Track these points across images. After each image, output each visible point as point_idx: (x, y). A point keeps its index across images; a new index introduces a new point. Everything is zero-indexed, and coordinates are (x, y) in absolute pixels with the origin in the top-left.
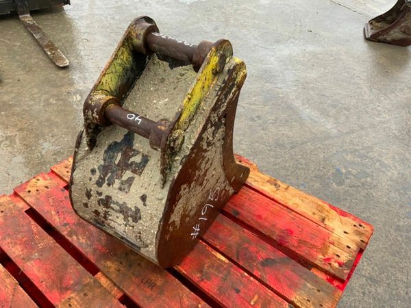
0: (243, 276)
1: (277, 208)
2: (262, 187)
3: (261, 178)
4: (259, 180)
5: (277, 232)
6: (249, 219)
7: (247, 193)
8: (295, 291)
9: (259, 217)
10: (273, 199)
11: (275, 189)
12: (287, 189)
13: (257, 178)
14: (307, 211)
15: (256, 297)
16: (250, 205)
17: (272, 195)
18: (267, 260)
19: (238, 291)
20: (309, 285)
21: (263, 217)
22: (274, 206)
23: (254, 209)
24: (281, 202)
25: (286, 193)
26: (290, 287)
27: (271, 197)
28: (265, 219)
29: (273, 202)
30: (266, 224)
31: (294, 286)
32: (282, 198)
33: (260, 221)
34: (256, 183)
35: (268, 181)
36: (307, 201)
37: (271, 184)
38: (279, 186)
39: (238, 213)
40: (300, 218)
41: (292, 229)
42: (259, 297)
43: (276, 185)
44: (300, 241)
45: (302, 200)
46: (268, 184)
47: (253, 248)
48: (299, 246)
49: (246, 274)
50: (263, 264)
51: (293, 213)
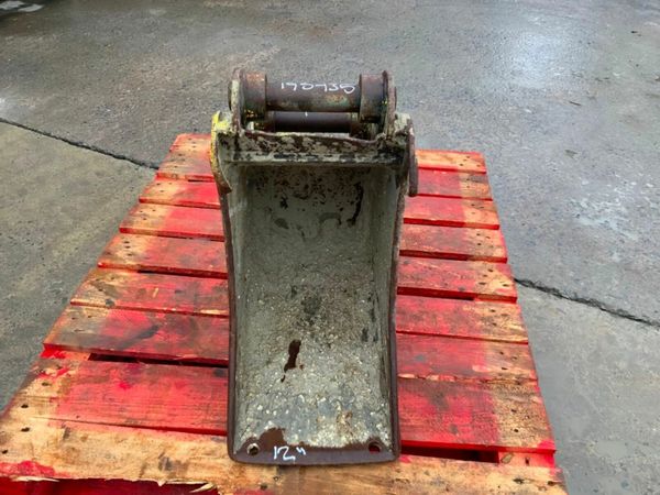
0: (178, 306)
1: (153, 415)
2: (194, 444)
3: (203, 466)
4: (206, 460)
5: (144, 375)
6: (196, 374)
7: (217, 418)
8: (108, 319)
9: (180, 386)
10: (166, 429)
11: (166, 455)
12: (144, 468)
13: (211, 461)
14: (99, 437)
15: (154, 295)
16: (203, 398)
17: (170, 438)
18: (151, 335)
19: (177, 292)
20: (90, 332)
21: (173, 388)
22: (160, 416)
23: (192, 394)
24: (149, 431)
25: (143, 456)
26: (115, 320)
27: (170, 433)
28: (169, 387)
29: (164, 424)
30: (165, 380)
31: (112, 323)
32: (150, 439)
33: (178, 380)
34: (208, 449)
35: (185, 466)
36: (99, 461)
37: (178, 462)
38: (160, 468)
39: (217, 375)
40: (110, 416)
41: (122, 391)
42: (151, 296)
43: (169, 465)
44: (106, 379)
45: (108, 456)
46: (183, 462)
47: (175, 338)
48: (108, 371)
49: (174, 310)
50: (155, 328)
51: (123, 421)
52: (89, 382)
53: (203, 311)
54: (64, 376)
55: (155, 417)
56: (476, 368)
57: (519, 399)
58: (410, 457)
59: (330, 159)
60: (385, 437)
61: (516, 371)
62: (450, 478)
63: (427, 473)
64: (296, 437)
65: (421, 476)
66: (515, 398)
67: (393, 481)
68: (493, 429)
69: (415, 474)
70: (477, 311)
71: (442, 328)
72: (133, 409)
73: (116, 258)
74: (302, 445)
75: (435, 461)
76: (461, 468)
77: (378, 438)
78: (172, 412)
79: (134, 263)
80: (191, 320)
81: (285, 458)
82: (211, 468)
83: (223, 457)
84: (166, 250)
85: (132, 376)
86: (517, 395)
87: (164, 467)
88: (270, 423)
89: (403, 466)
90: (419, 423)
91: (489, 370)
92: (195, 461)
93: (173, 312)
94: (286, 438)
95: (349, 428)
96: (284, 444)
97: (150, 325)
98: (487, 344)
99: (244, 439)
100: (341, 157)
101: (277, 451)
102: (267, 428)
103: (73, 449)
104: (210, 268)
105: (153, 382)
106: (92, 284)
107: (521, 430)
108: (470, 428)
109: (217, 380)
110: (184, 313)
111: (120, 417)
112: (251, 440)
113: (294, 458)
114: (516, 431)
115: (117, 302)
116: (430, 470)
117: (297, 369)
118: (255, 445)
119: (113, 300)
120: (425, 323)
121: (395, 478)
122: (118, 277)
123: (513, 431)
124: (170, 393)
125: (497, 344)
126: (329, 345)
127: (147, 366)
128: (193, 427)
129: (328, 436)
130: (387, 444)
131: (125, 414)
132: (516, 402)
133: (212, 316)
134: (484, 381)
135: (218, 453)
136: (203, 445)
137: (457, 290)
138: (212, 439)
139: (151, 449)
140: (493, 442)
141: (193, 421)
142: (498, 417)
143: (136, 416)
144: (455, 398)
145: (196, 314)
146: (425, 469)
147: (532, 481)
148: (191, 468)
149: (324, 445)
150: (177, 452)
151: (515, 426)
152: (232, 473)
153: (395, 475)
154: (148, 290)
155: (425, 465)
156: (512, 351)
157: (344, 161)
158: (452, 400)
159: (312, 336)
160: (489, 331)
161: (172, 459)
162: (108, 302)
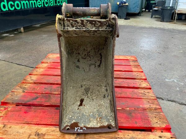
1: (35, 120)
2: (47, 128)
3: (50, 135)
5: (33, 110)
6: (49, 109)
7: (56, 121)
8: (22, 95)
9: (44, 112)
11: (38, 132)
12: (30, 135)
13: (53, 133)
14: (15, 127)
15: (38, 89)
16: (51, 115)
17: (40, 127)
18: (36, 99)
19: (45, 88)
20: (17, 99)
21: (42, 113)
22: (37, 121)
23: (48, 115)
24: (33, 125)
25: (30, 132)
27: (39, 125)
28: (40, 113)
29: (38, 123)
30: (40, 111)
31: (24, 96)
32: (33, 127)
33: (43, 111)
35: (44, 135)
36: (14, 134)
37: (42, 134)
38: (35, 135)
40: (20, 121)
41: (25, 114)
42: (37, 90)
43: (38, 135)
44: (20, 111)
45: (18, 132)
46: (43, 134)
47: (43, 100)
48: (21, 109)
49: (44, 93)
50: (38, 97)
51: (24, 122)
52: (14, 112)
53: (53, 93)
54: (6, 110)
55: (35, 121)
56: (141, 106)
57: (156, 114)
58: (122, 131)
59: (92, 29)
60: (113, 124)
61: (154, 106)
62: (136, 137)
63: (128, 135)
64: (83, 124)
65: (126, 136)
66: (155, 114)
67: (117, 138)
68: (149, 122)
69: (124, 136)
70: (139, 91)
71: (129, 96)
72: (28, 119)
73: (27, 81)
74: (85, 127)
75: (131, 132)
76: (140, 134)
77: (111, 124)
78: (41, 119)
79: (32, 82)
80: (49, 95)
81: (79, 131)
82: (53, 135)
83: (58, 132)
84: (43, 79)
85: (29, 110)
86: (156, 113)
87: (37, 135)
88: (74, 121)
89: (120, 133)
90: (124, 121)
91: (145, 106)
92: (47, 133)
93: (43, 93)
94: (79, 125)
95: (100, 122)
96: (79, 126)
97: (36, 97)
98: (144, 100)
99: (65, 125)
100: (95, 28)
101: (76, 129)
102: (73, 122)
103: (6, 130)
104: (56, 82)
105: (35, 111)
106: (19, 87)
107: (158, 122)
108: (141, 122)
109: (56, 110)
110: (47, 93)
111: (23, 121)
112: (67, 126)
113: (82, 131)
114: (157, 123)
115: (26, 91)
116: (129, 134)
117: (83, 106)
118: (69, 127)
119: (25, 90)
120: (123, 95)
121: (117, 137)
122: (27, 85)
123: (155, 122)
124: (41, 114)
125: (147, 100)
126: (93, 100)
127: (34, 107)
128: (48, 123)
129: (94, 124)
130: (114, 126)
131: (25, 120)
132: (155, 115)
133: (56, 94)
134: (144, 109)
135: (56, 131)
136: (51, 129)
137: (132, 86)
138: (54, 127)
139: (33, 130)
140: (149, 126)
141: (48, 122)
142: (150, 119)
143: (29, 121)
144: (135, 114)
145: (51, 94)
146: (127, 134)
147: (165, 137)
148: (46, 135)
149: (92, 127)
150: (42, 131)
151: (156, 121)
152: (60, 137)
153: (117, 136)
154: (36, 88)
155: (127, 133)
156: (152, 101)
157: (96, 30)
158: (134, 115)
159: (88, 97)
160: (144, 96)
161: (40, 133)
162: (23, 91)
